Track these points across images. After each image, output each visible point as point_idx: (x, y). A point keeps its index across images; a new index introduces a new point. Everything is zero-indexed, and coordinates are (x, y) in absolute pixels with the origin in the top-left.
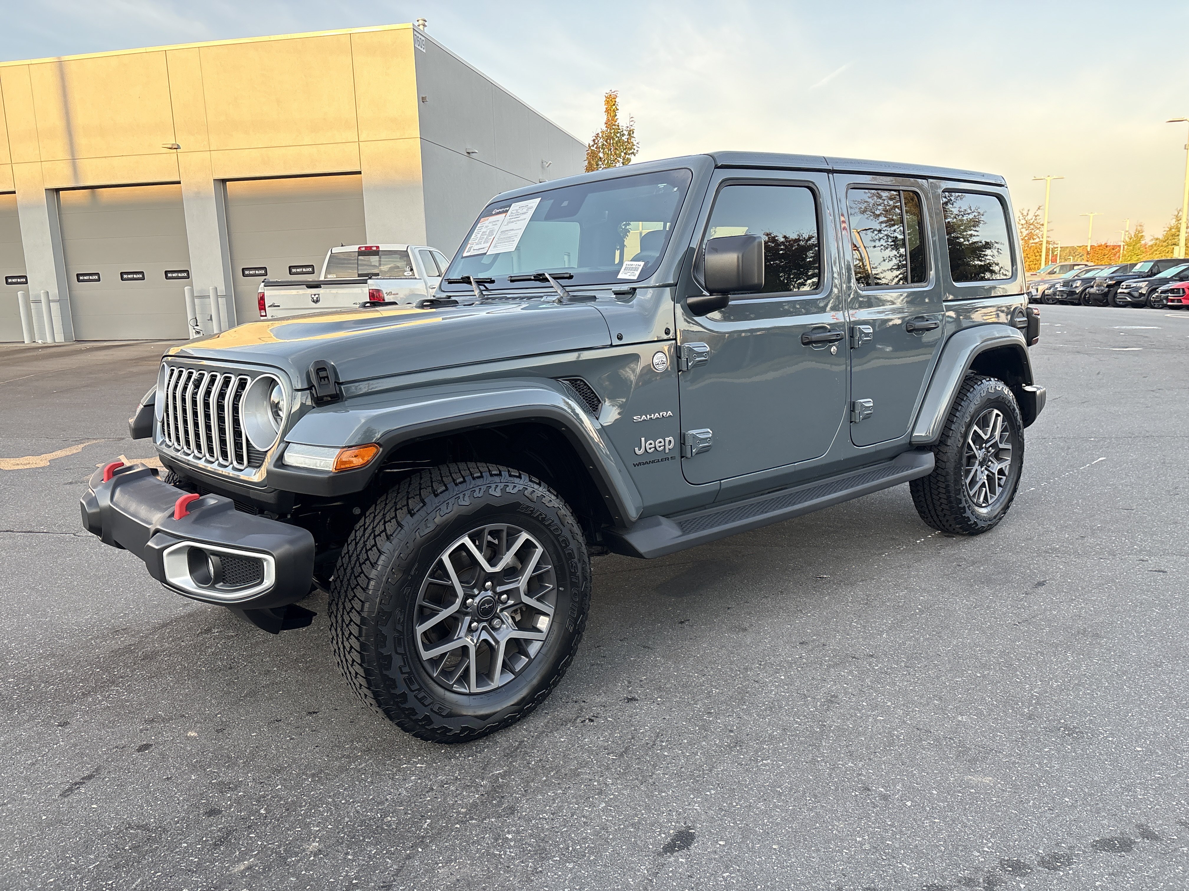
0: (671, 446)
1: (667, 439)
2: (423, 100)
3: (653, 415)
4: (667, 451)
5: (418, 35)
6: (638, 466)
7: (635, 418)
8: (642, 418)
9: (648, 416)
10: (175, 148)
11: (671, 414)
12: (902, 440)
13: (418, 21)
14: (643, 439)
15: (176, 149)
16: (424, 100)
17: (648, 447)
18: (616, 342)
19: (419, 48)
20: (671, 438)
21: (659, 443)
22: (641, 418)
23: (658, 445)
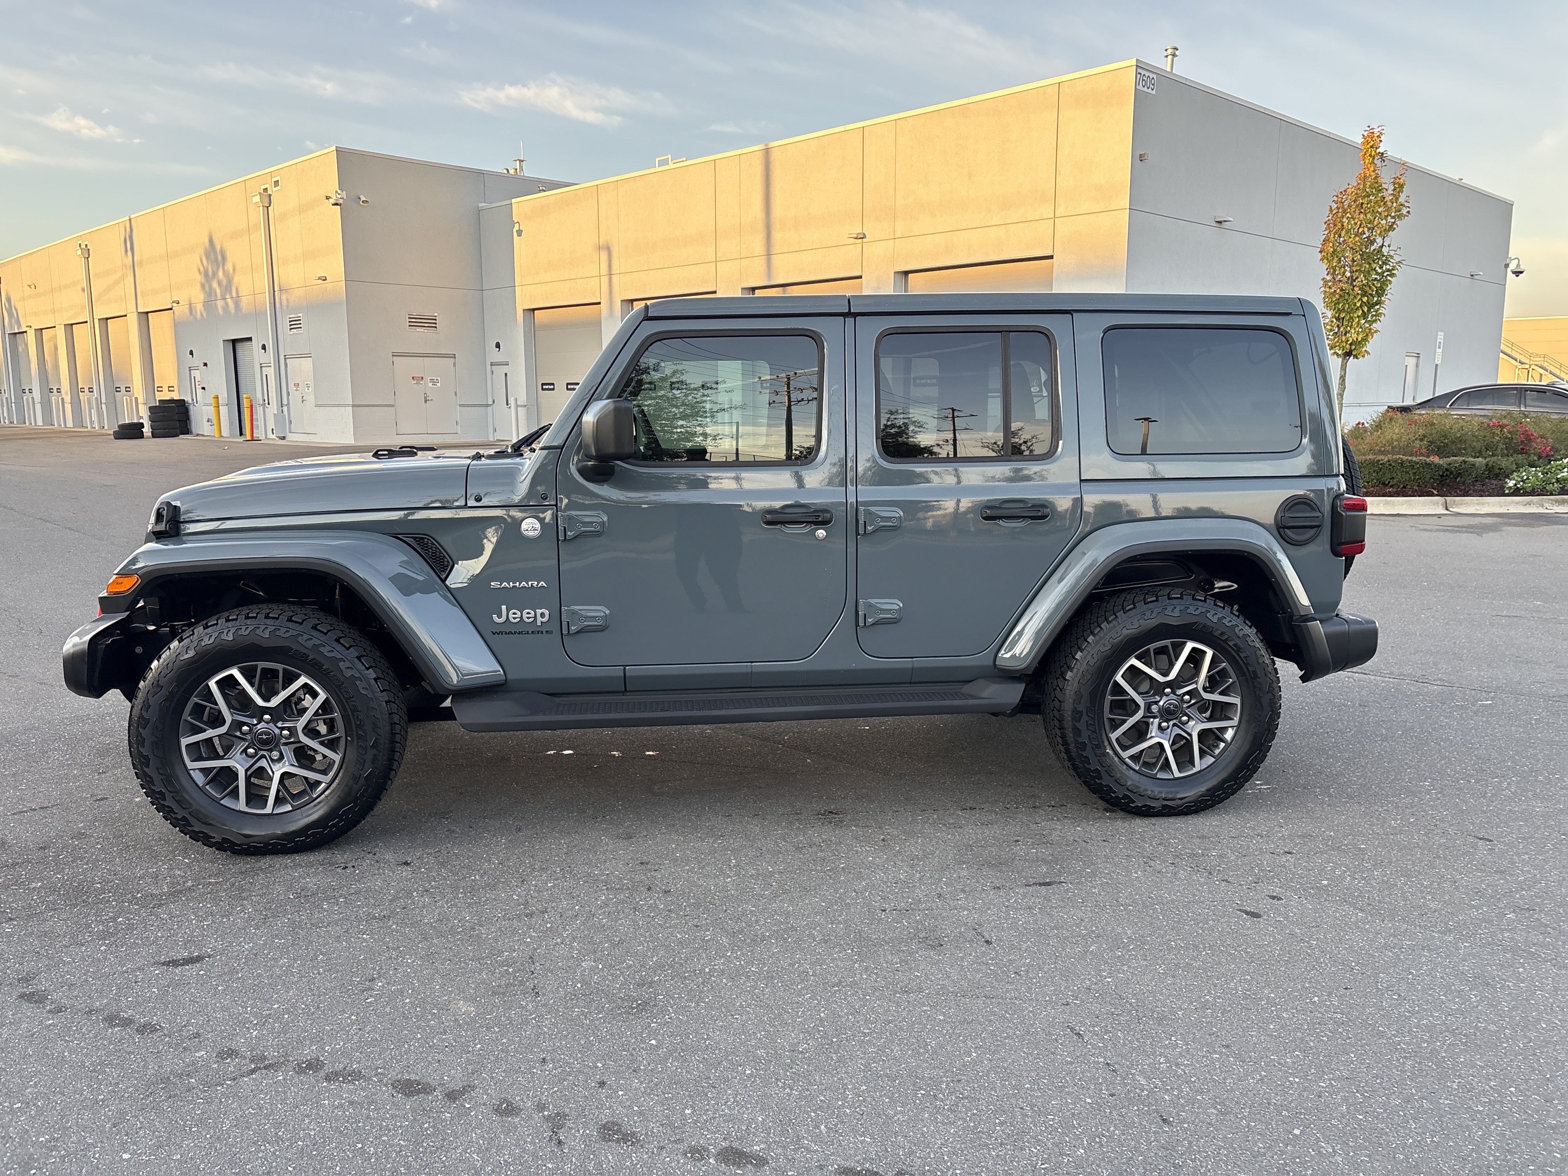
0: (545, 620)
1: (539, 611)
2: (1140, 158)
3: (518, 583)
4: (539, 624)
5: (1143, 72)
6: (498, 634)
7: (492, 584)
8: (503, 585)
9: (511, 583)
10: (860, 238)
11: (544, 585)
12: (982, 659)
13: (1166, 50)
14: (504, 607)
15: (862, 238)
16: (1142, 158)
17: (511, 616)
18: (472, 502)
19: (1145, 89)
20: (543, 610)
21: (528, 615)
22: (501, 585)
23: (525, 616)
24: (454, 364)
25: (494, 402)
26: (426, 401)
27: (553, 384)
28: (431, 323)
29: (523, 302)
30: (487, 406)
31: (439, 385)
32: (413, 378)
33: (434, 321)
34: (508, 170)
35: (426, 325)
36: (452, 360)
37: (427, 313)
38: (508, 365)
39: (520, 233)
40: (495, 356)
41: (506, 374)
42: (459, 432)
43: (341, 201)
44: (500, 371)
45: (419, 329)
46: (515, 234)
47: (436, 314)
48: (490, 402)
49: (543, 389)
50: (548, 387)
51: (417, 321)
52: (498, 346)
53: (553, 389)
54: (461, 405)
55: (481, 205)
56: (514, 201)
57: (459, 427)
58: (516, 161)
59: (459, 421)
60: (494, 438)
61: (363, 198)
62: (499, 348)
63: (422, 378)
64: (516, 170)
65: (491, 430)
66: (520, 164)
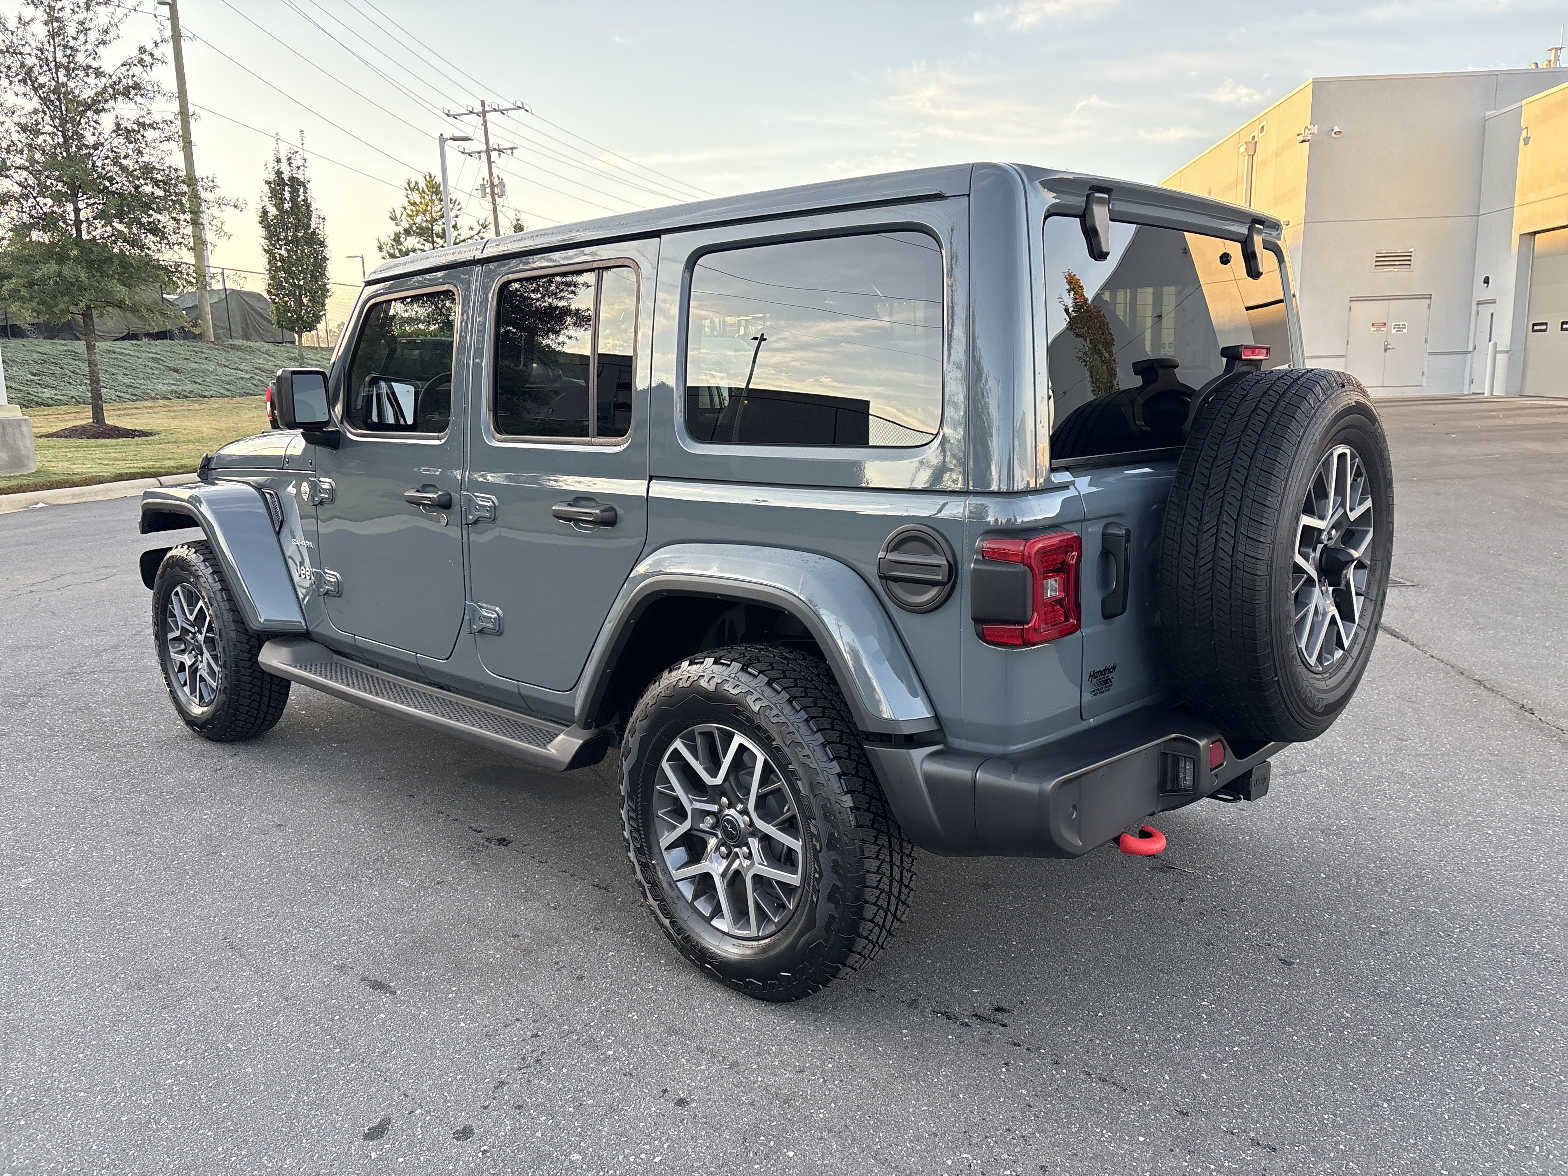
24: (1429, 306)
25: (1475, 348)
26: (1386, 350)
27: (1546, 324)
28: (1404, 260)
29: (1522, 223)
30: (1467, 353)
31: (1405, 331)
32: (1373, 325)
33: (1409, 258)
34: (1536, 64)
35: (1397, 263)
36: (1427, 302)
37: (1400, 249)
38: (1495, 302)
39: (1527, 141)
40: (1482, 293)
41: (1492, 314)
42: (1424, 384)
43: (1309, 137)
44: (1486, 310)
45: (1387, 269)
46: (1522, 142)
47: (1411, 250)
48: (1471, 349)
49: (1533, 331)
50: (1539, 327)
51: (1383, 261)
52: (1487, 281)
53: (1545, 330)
54: (1430, 354)
55: (1488, 113)
56: (1524, 102)
57: (1425, 379)
58: (1551, 50)
59: (1425, 371)
60: (1469, 390)
61: (1336, 129)
62: (1488, 283)
63: (1385, 324)
64: (1550, 61)
65: (1467, 381)
66: (1556, 54)
